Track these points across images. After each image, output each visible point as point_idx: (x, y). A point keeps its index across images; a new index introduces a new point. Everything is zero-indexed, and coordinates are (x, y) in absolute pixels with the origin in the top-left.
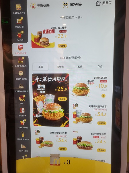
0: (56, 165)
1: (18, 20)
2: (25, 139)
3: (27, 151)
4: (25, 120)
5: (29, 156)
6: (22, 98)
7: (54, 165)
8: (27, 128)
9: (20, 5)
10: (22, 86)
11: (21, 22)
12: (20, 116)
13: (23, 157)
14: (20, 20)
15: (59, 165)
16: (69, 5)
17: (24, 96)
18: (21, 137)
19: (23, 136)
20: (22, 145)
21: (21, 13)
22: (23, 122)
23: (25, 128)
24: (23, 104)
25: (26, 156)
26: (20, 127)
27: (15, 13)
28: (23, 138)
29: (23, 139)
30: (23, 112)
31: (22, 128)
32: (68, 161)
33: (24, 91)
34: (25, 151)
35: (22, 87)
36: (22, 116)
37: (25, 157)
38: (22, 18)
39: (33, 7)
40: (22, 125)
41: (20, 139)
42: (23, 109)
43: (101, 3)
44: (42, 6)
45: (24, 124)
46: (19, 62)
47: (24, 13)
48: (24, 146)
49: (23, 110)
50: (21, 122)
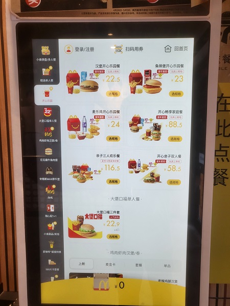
0: (103, 289)
1: (44, 70)
2: (55, 252)
3: (58, 270)
4: (55, 223)
5: (61, 276)
6: (51, 189)
7: (100, 289)
8: (58, 234)
9: (48, 47)
10: (51, 170)
11: (50, 74)
12: (47, 216)
13: (52, 278)
14: (48, 70)
15: (108, 290)
16: (123, 50)
17: (54, 186)
18: (49, 249)
19: (52, 247)
20: (50, 261)
21: (49, 59)
22: (52, 225)
23: (56, 234)
24: (51, 198)
25: (57, 276)
26: (47, 234)
27: (40, 60)
28: (52, 250)
29: (53, 252)
30: (52, 210)
31: (50, 234)
32: (122, 284)
33: (54, 179)
34: (55, 270)
35: (51, 173)
36: (51, 216)
37: (55, 279)
38: (51, 68)
39: (69, 51)
40: (51, 231)
41: (47, 252)
42: (52, 206)
43: (173, 49)
44: (82, 50)
45: (53, 229)
46: (46, 134)
47: (55, 59)
48: (53, 262)
49: (52, 208)
50: (49, 225)
